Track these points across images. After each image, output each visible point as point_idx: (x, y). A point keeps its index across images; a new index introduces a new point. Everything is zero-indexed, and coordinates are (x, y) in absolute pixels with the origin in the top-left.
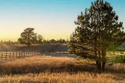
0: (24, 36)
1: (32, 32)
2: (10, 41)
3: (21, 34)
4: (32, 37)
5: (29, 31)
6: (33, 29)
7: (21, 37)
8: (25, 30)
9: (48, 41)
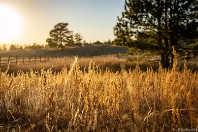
0: (55, 35)
1: (65, 29)
2: (35, 44)
3: (51, 33)
4: (65, 36)
5: (61, 28)
6: (67, 24)
7: (50, 37)
8: (55, 27)
9: (91, 44)
